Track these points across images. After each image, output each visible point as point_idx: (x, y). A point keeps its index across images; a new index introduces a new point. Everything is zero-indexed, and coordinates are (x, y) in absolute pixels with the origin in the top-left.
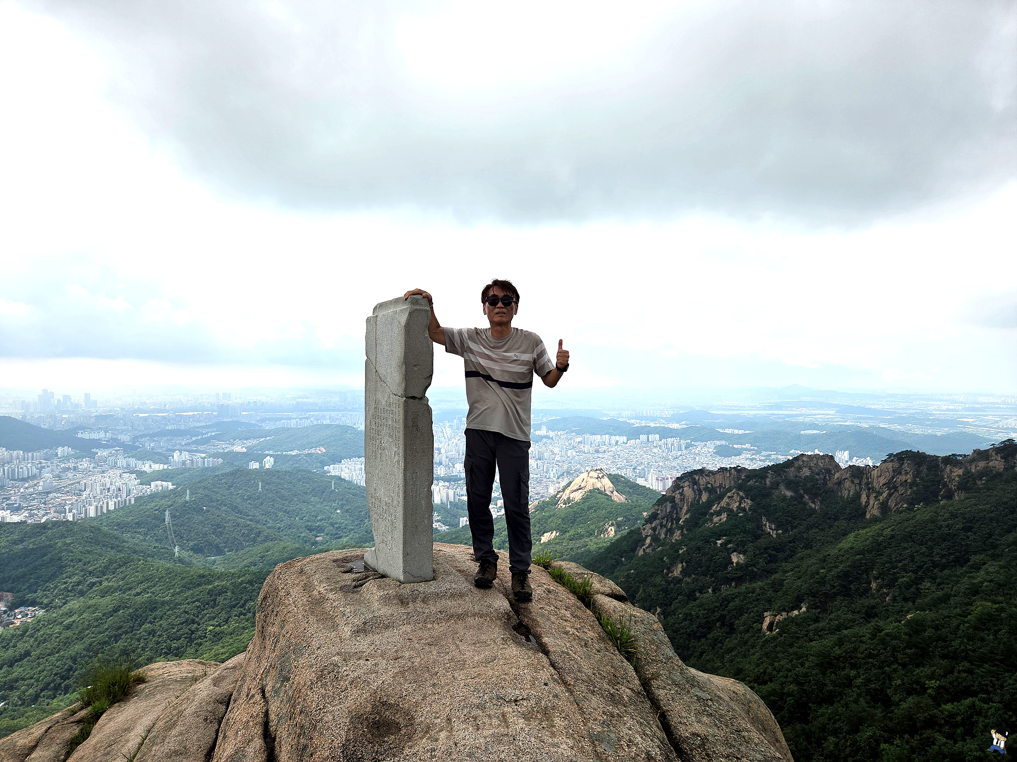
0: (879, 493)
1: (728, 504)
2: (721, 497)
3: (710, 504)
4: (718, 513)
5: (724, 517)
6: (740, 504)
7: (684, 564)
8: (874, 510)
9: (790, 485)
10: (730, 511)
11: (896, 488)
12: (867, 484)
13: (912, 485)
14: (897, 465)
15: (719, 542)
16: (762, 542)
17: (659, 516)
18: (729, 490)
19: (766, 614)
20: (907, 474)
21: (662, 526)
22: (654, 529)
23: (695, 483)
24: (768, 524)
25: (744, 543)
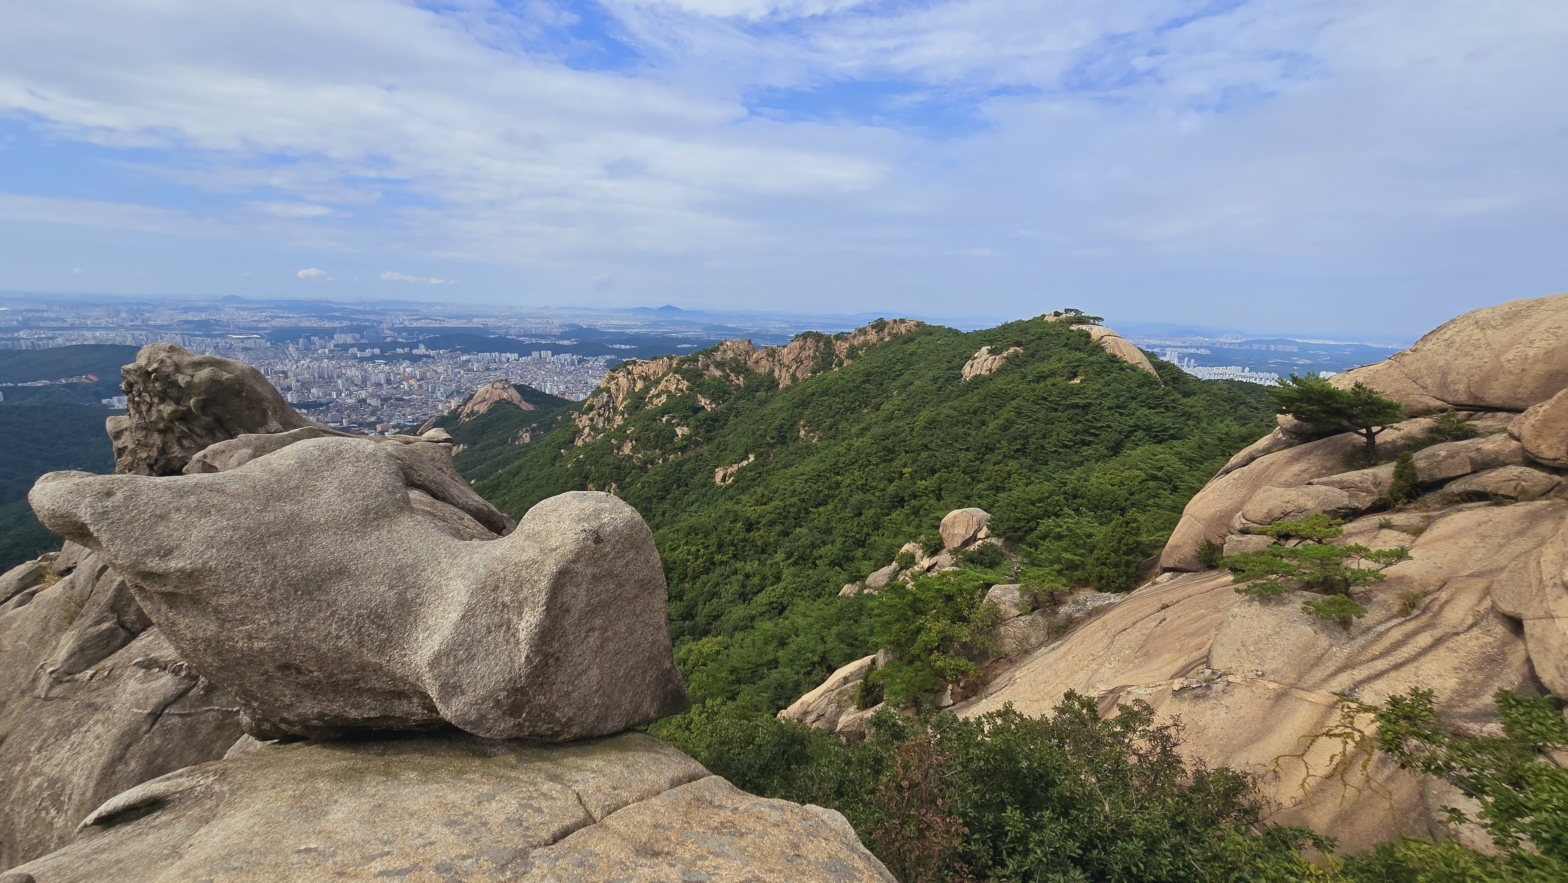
0: (789, 367)
1: (666, 386)
2: (658, 382)
3: (647, 389)
4: (658, 396)
5: (664, 398)
6: (677, 386)
7: (634, 442)
8: (785, 381)
9: (719, 365)
10: (669, 392)
11: (801, 361)
12: (779, 360)
13: (815, 357)
14: (802, 343)
15: (664, 419)
16: (700, 415)
17: (596, 407)
18: (664, 375)
19: (717, 470)
20: (810, 349)
21: (599, 415)
22: (592, 420)
23: (629, 373)
24: (703, 400)
25: (686, 418)
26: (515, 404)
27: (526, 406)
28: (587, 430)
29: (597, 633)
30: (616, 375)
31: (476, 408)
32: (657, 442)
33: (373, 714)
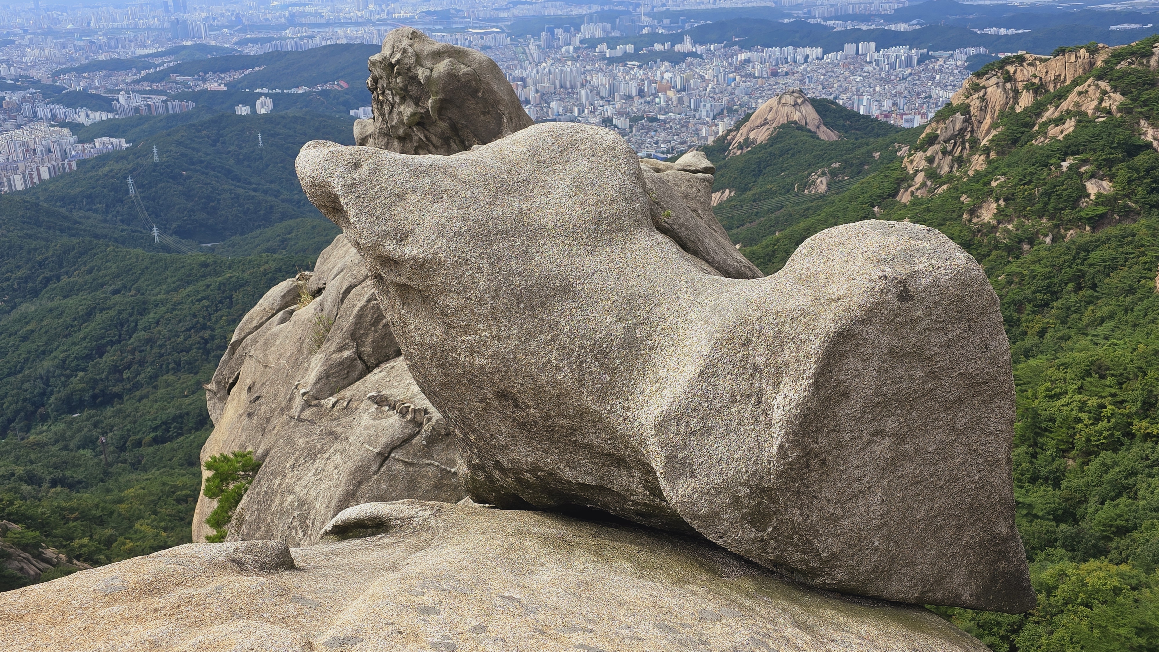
1: (1077, 103)
2: (1061, 96)
3: (1038, 109)
4: (1060, 121)
5: (1070, 126)
6: (1100, 104)
7: (1002, 203)
10: (1081, 114)
15: (1065, 165)
17: (941, 138)
18: (1076, 83)
21: (945, 153)
22: (930, 160)
23: (1009, 78)
24: (1150, 132)
25: (1110, 163)
26: (809, 131)
27: (827, 135)
28: (920, 178)
29: (887, 441)
30: (982, 82)
31: (752, 136)
32: (1046, 204)
33: (588, 480)
